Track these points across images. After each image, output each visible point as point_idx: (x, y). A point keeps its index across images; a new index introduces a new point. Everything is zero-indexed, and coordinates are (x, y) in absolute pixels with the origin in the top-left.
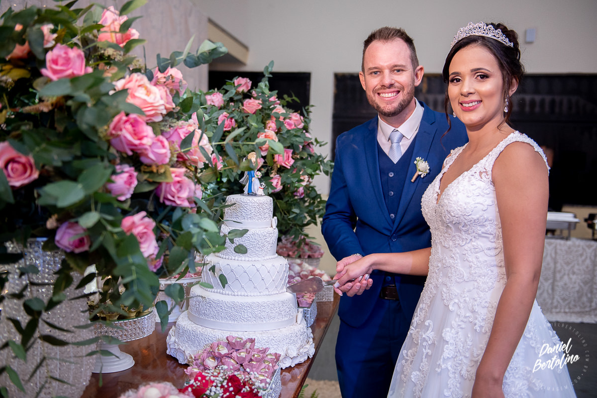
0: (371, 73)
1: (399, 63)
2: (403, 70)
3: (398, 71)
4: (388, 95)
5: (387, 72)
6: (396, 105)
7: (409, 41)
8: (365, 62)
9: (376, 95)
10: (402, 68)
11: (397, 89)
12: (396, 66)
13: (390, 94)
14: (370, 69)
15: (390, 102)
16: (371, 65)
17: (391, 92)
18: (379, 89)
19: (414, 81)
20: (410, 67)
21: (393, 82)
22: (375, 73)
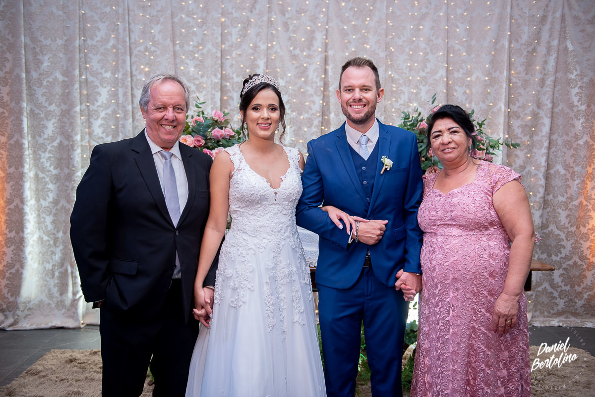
0: (346, 90)
1: (367, 84)
2: (369, 90)
3: (366, 90)
4: (357, 107)
5: (357, 90)
6: (362, 115)
7: (374, 69)
8: (342, 82)
9: (349, 107)
10: (369, 88)
11: (364, 103)
12: (364, 86)
13: (359, 106)
14: (345, 87)
15: (358, 112)
16: (346, 84)
17: (360, 105)
18: (351, 103)
19: (377, 99)
20: (374, 88)
21: (362, 97)
22: (349, 90)
